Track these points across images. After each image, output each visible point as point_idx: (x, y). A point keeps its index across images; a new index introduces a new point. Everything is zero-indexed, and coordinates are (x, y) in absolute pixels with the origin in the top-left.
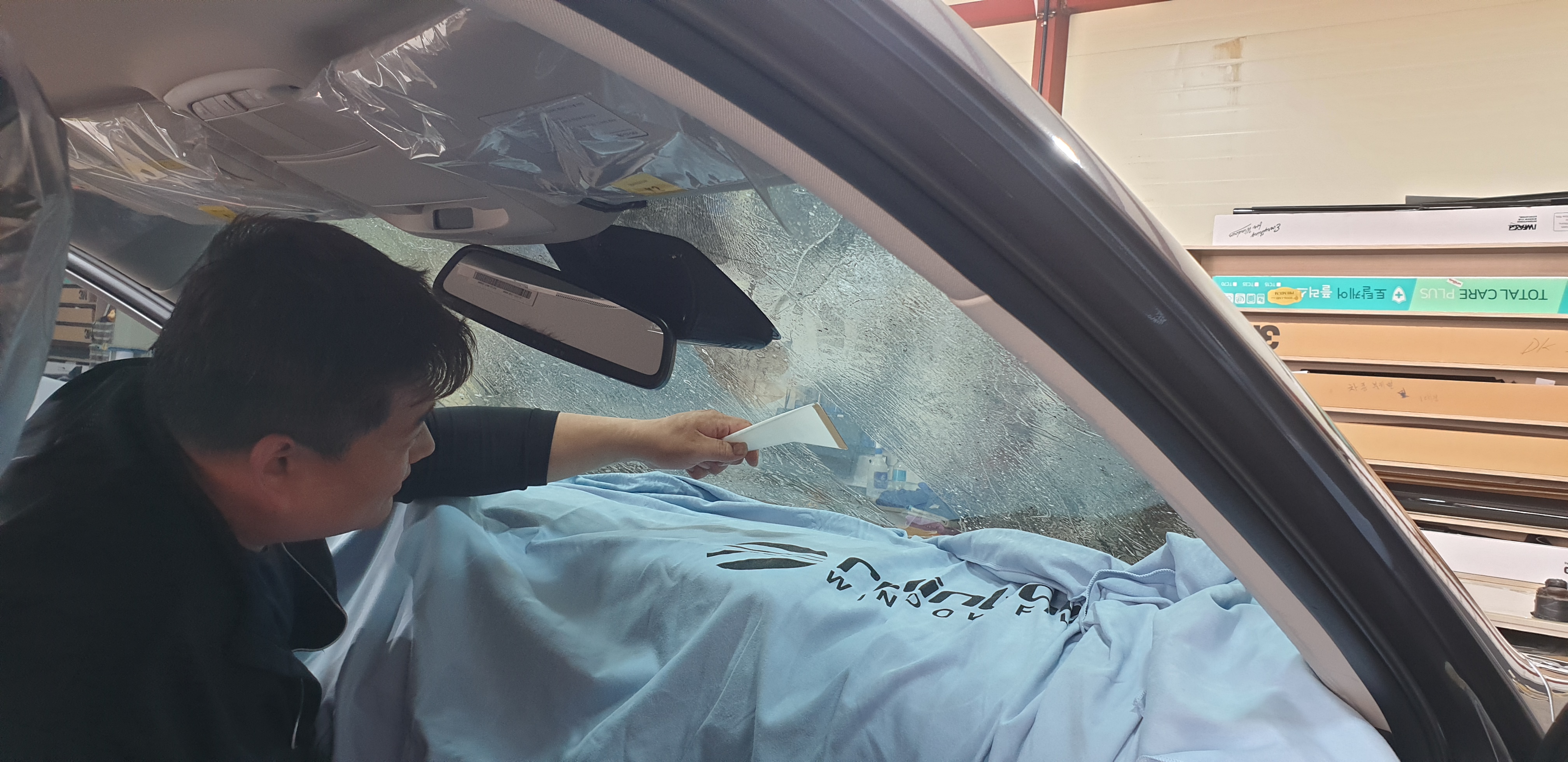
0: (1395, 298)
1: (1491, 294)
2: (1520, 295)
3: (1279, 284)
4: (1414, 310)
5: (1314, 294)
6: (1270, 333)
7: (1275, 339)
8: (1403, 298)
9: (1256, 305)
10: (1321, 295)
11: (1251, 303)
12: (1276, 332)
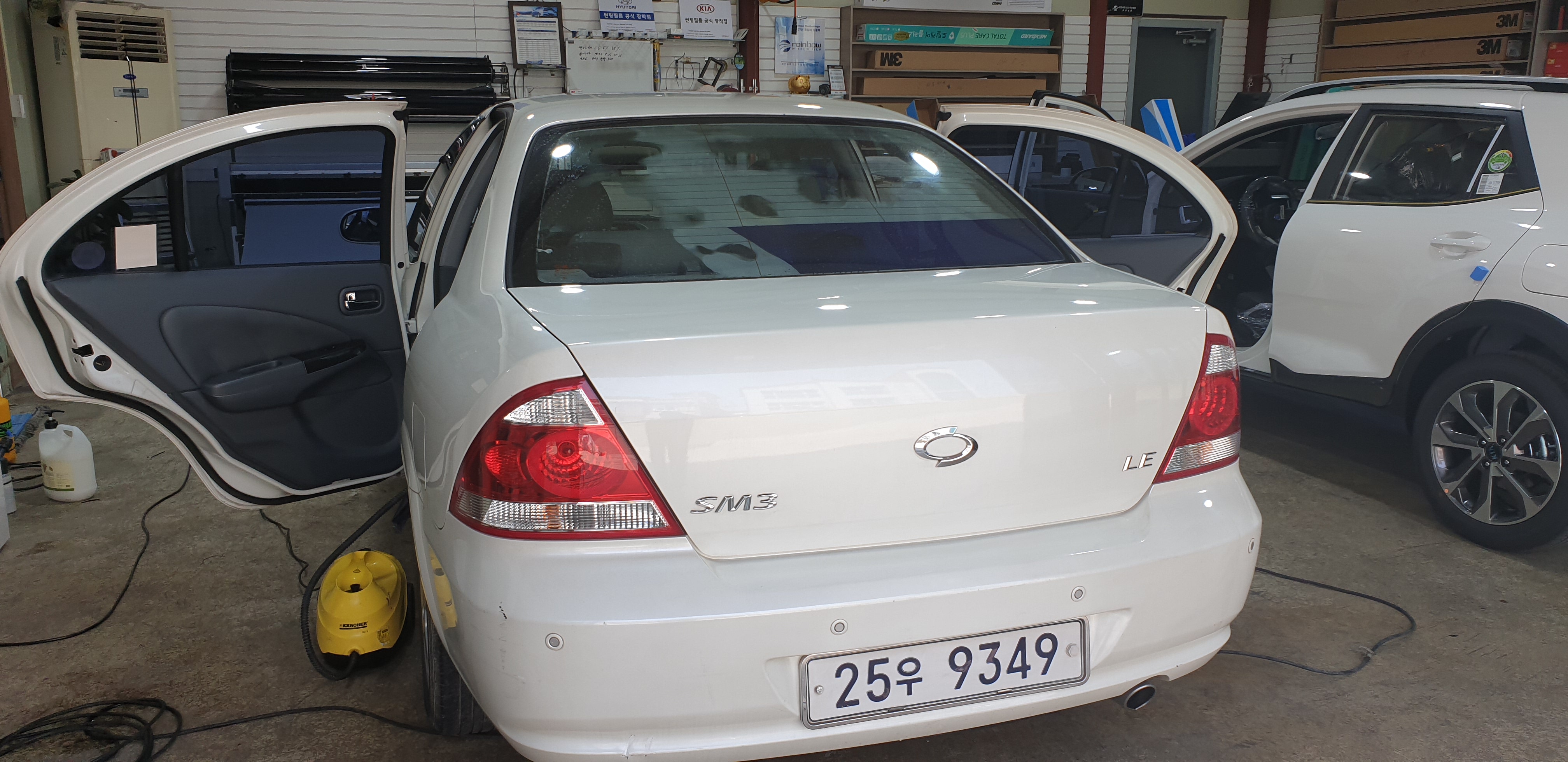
0: (950, 37)
1: (987, 36)
2: (997, 37)
3: (899, 29)
4: (957, 43)
5: (915, 35)
6: (898, 57)
7: (900, 60)
8: (953, 37)
9: (888, 41)
10: (918, 35)
11: (886, 39)
12: (901, 57)
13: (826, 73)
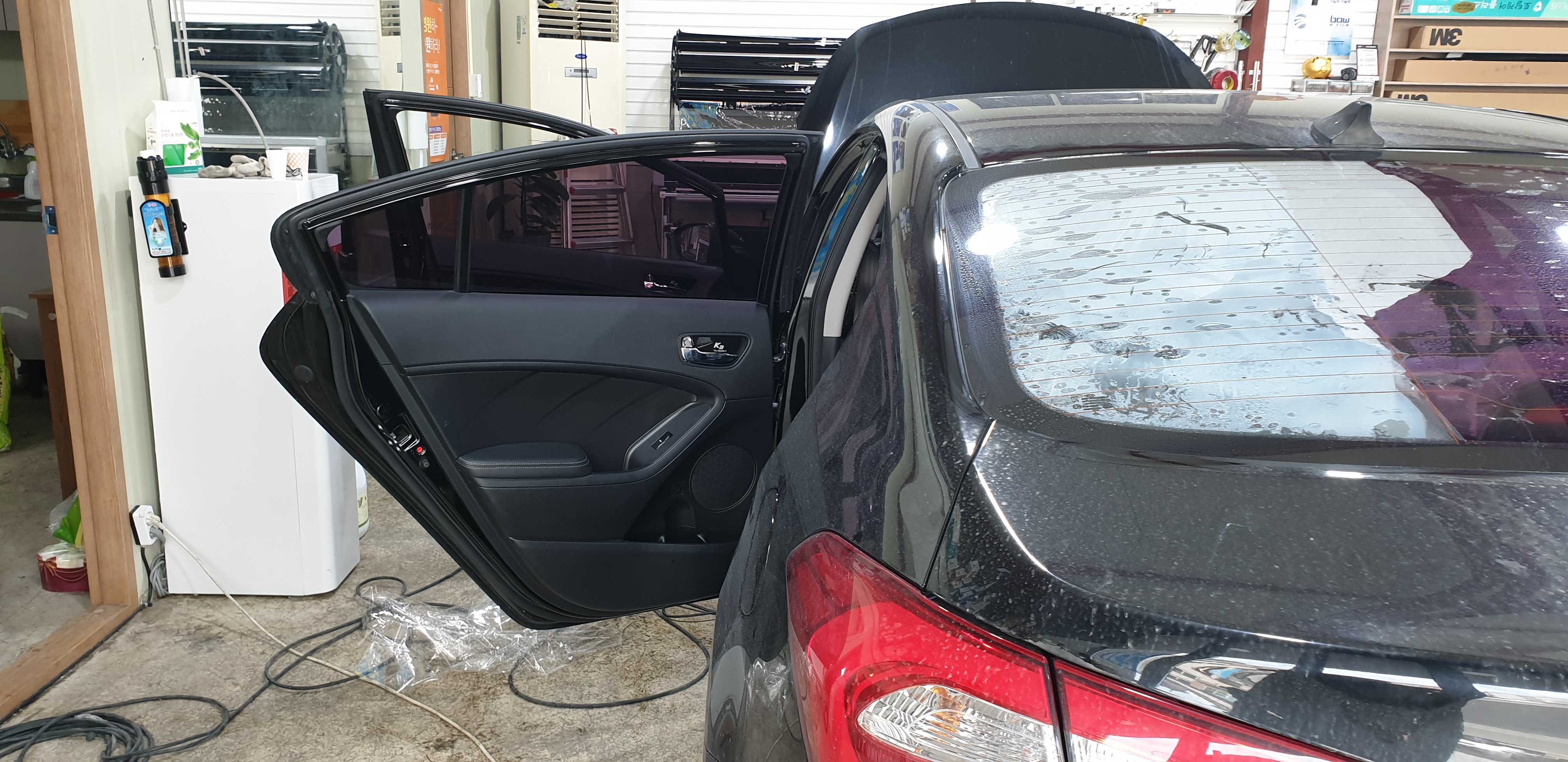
0: (1535, 9)
4: (1544, 17)
5: (1484, 6)
6: (1456, 34)
7: (1458, 38)
8: (1540, 9)
9: (1443, 14)
10: (1489, 6)
11: (1441, 12)
12: (1460, 33)
13: (1352, 54)
